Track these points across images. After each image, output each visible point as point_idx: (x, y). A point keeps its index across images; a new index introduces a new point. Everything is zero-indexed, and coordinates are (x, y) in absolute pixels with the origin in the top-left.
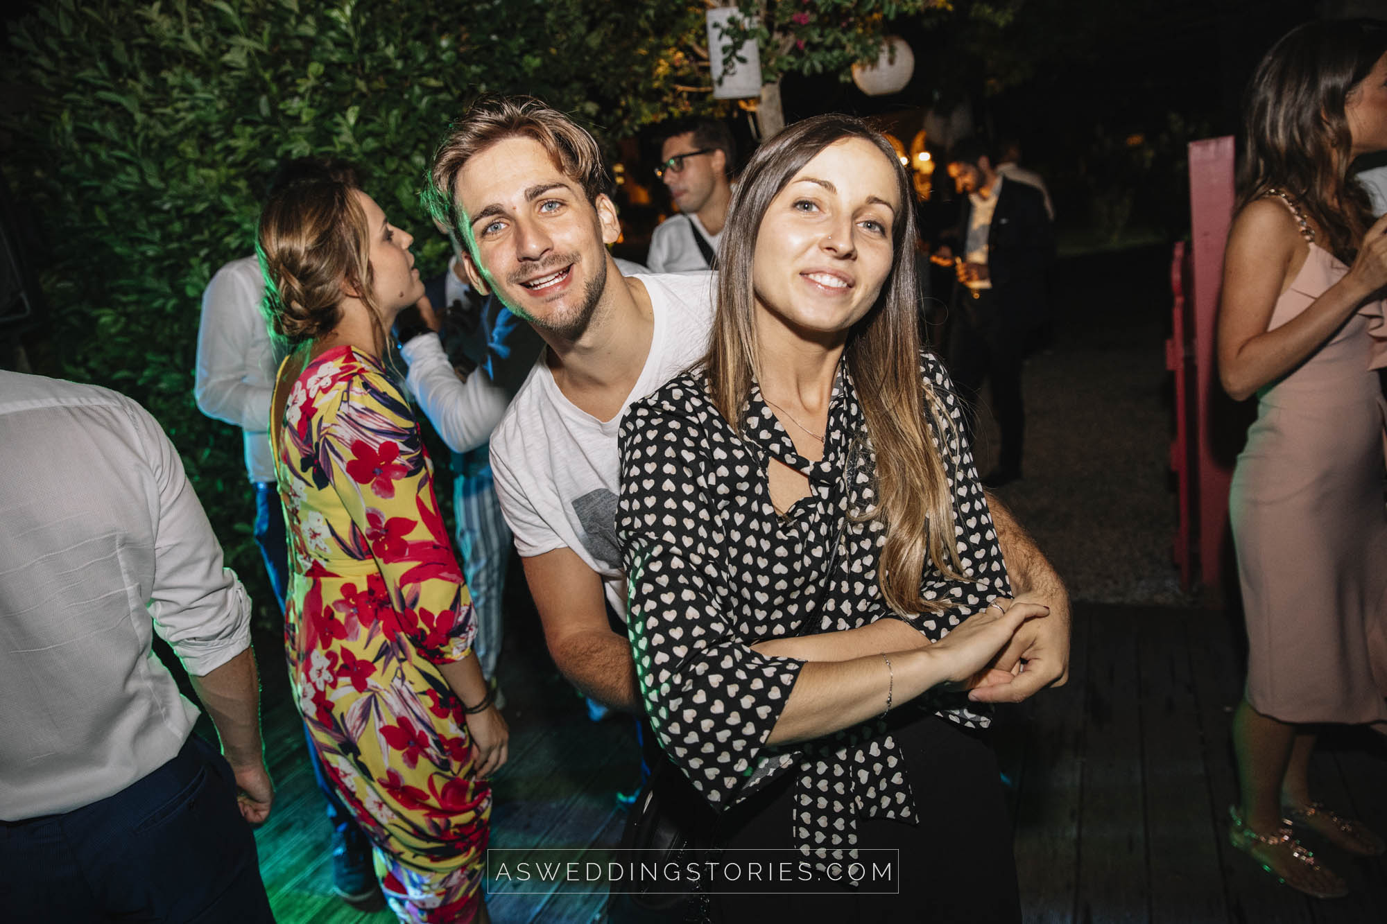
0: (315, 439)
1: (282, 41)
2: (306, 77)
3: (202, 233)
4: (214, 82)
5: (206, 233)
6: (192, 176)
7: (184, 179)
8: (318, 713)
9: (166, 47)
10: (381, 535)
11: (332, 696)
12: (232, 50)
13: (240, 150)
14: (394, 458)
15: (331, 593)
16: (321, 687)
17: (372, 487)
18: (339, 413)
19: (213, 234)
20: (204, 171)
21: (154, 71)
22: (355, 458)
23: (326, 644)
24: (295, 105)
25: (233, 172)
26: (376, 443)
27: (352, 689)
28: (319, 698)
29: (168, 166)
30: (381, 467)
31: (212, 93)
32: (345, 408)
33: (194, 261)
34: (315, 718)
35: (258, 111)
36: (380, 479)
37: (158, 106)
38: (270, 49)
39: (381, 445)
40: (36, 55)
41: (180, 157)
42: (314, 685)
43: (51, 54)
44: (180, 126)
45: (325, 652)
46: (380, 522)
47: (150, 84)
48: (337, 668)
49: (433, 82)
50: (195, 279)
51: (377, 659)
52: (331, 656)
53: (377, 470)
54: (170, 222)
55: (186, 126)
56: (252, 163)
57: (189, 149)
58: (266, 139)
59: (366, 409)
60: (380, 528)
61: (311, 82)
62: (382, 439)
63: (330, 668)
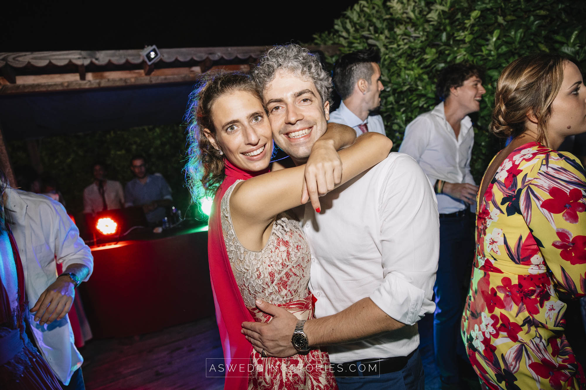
0: (519, 186)
1: (456, 5)
2: (469, 19)
3: (403, 100)
4: (421, 29)
5: (406, 100)
6: (402, 74)
7: (399, 75)
8: (485, 351)
9: (398, 17)
10: (569, 247)
11: (495, 342)
12: (432, 12)
13: (427, 60)
14: (580, 199)
15: (496, 280)
16: (488, 336)
17: (563, 215)
18: (539, 172)
19: (408, 100)
20: (408, 72)
21: (391, 29)
22: (552, 198)
23: (491, 310)
24: (461, 35)
25: (421, 71)
26: (568, 189)
27: (509, 340)
28: (486, 342)
29: (392, 70)
30: (570, 204)
31: (419, 34)
32: (544, 168)
33: (398, 113)
34: (482, 353)
35: (441, 40)
36: (569, 211)
37: (390, 45)
38: (450, 9)
39: (571, 190)
40: (342, 32)
41: (397, 66)
42: (484, 333)
43: (347, 31)
44: (401, 51)
45: (490, 314)
46: (569, 239)
47: (388, 35)
48: (498, 326)
49: (542, 12)
50: (398, 121)
51: (523, 325)
52: (493, 317)
53: (567, 205)
54: (389, 96)
55: (403, 51)
56: (433, 66)
57: (402, 62)
58: (441, 53)
59: (562, 168)
60: (568, 242)
61: (472, 21)
62: (572, 187)
63: (494, 325)
